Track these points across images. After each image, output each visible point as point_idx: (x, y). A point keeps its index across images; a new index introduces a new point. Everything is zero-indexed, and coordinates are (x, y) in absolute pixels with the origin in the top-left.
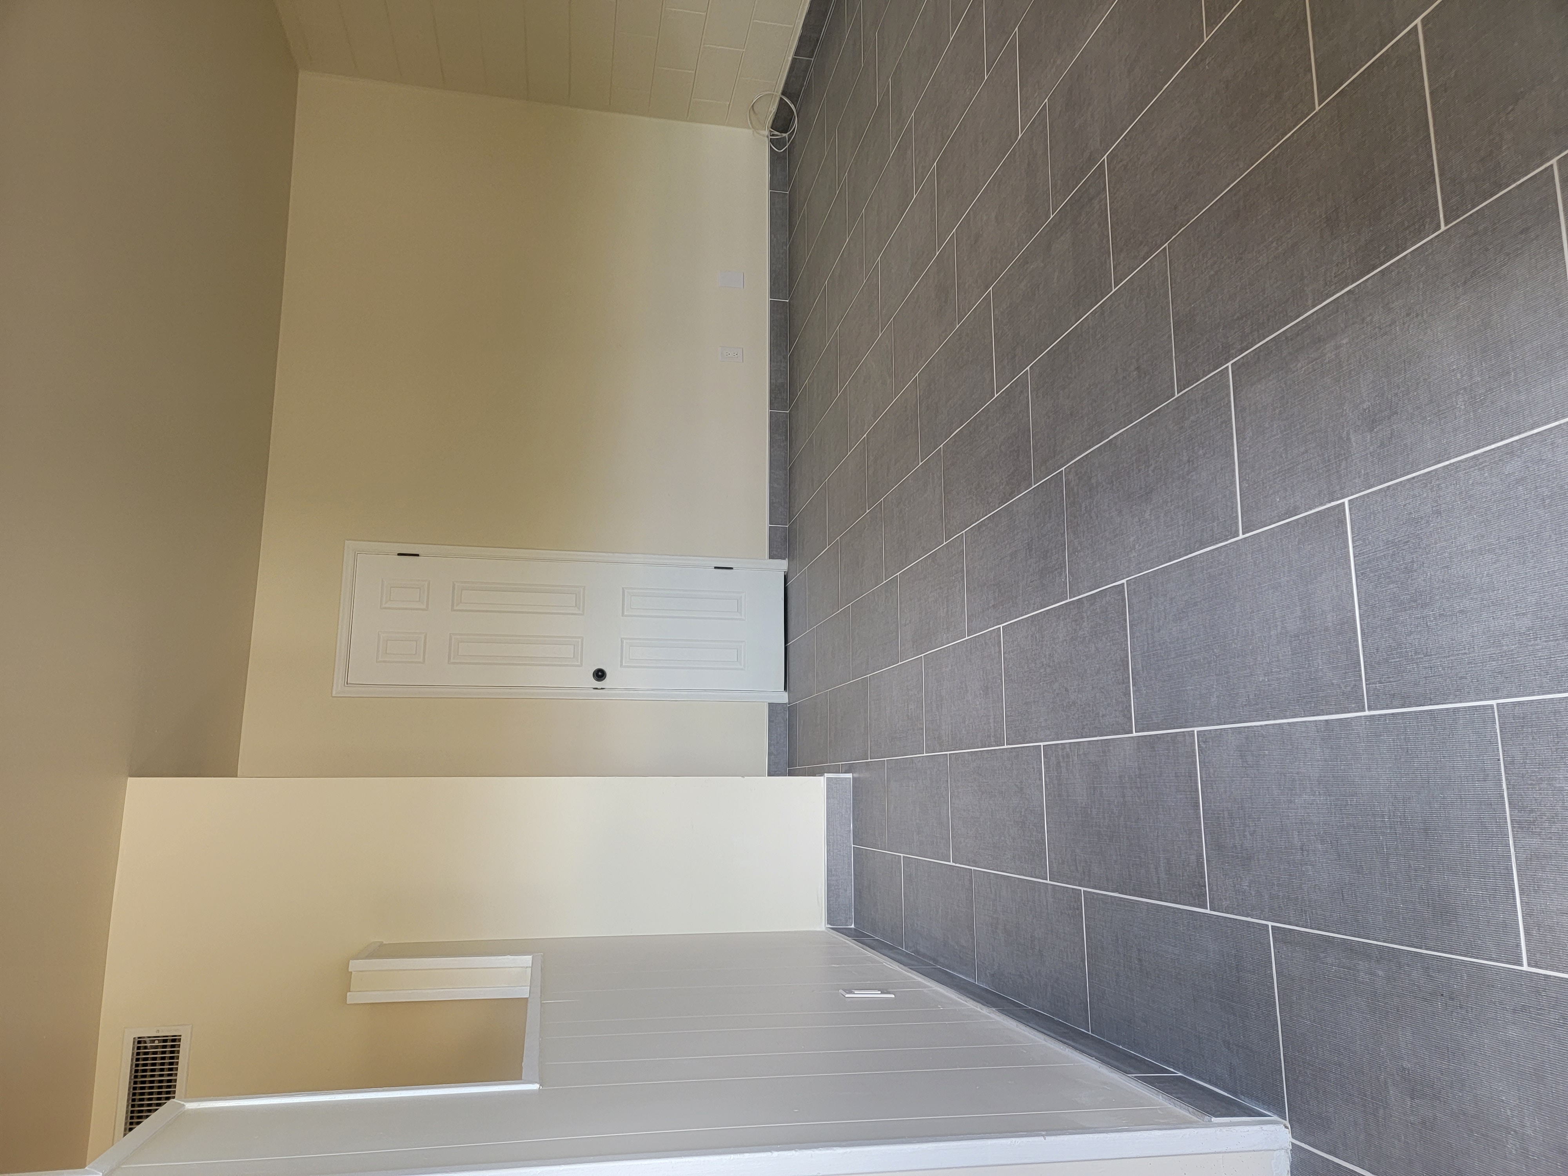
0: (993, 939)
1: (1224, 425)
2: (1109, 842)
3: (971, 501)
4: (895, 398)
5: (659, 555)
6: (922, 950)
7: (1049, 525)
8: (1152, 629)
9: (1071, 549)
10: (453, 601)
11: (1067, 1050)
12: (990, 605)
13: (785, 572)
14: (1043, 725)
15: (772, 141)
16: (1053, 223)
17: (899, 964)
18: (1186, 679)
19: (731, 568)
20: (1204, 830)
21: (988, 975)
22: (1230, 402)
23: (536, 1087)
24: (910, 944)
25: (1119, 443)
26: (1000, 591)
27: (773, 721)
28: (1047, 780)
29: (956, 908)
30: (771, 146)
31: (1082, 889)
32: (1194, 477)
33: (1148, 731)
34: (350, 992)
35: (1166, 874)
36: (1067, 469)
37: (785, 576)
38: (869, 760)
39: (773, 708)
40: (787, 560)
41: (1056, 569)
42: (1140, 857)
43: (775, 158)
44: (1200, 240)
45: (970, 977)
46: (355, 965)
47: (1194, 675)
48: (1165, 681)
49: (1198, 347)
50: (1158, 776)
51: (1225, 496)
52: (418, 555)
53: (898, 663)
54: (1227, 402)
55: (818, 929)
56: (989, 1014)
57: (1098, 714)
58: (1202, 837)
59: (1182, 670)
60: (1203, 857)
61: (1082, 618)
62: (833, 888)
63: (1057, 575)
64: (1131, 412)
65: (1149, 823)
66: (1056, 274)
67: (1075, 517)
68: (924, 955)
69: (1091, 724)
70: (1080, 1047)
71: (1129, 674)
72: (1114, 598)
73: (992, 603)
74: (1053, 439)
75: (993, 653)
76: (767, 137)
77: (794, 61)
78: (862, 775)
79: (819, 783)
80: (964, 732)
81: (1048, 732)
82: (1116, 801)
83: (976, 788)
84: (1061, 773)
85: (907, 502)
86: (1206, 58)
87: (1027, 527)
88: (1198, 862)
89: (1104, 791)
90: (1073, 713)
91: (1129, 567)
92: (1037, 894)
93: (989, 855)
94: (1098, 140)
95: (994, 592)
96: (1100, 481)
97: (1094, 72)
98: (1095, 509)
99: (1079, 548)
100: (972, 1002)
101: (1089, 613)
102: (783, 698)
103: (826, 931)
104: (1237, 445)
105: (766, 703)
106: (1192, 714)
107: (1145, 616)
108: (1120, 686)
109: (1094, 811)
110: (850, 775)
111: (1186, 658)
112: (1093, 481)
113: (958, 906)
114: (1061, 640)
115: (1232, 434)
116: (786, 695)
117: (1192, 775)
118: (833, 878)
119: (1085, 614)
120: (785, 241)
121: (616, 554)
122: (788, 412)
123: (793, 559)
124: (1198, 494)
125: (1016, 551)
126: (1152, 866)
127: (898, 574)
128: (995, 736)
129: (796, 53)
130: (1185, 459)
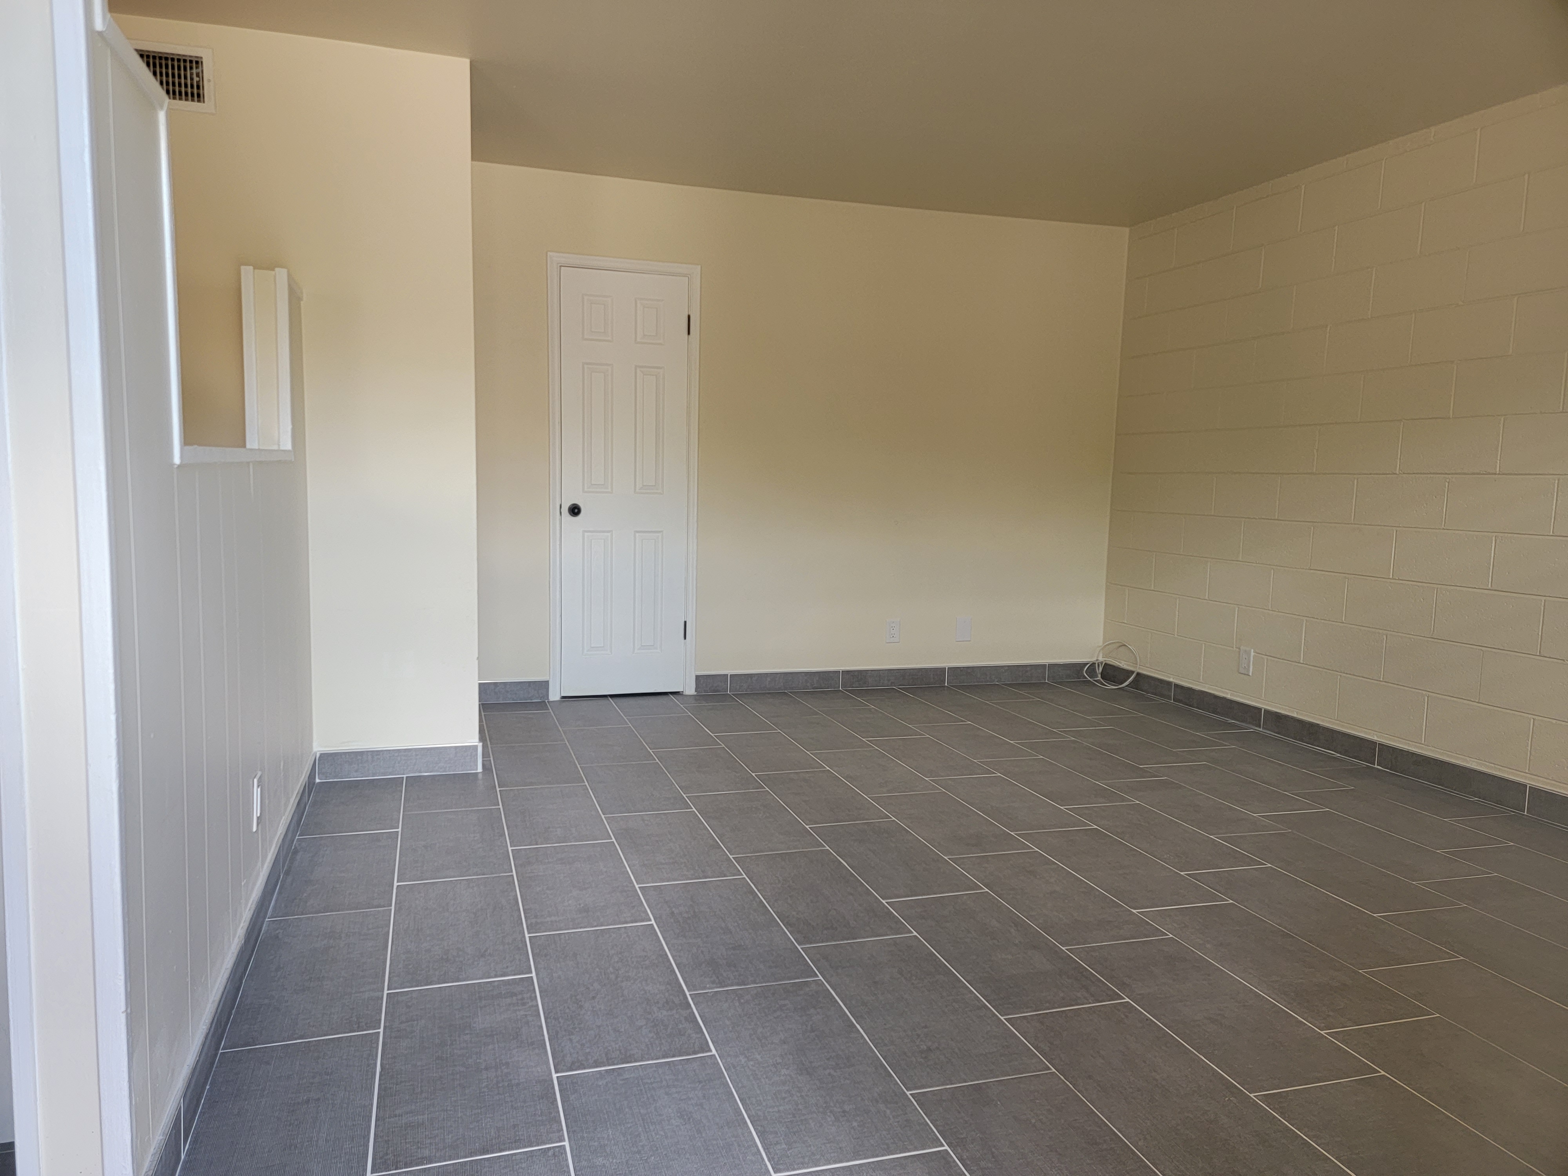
0: (317, 935)
1: (885, 1147)
2: (436, 1056)
3: (777, 882)
4: (868, 797)
5: (697, 566)
6: (298, 857)
7: (762, 966)
8: (668, 1086)
9: (740, 992)
10: (645, 367)
11: (204, 1027)
12: (674, 909)
13: (683, 692)
14: (554, 974)
15: (1094, 664)
16: (1057, 949)
17: (284, 833)
18: (619, 1128)
19: (685, 638)
20: (458, 1163)
21: (277, 932)
22: (909, 1151)
23: (177, 460)
24: (303, 844)
25: (853, 1035)
26: (689, 918)
27: (529, 686)
28: (496, 984)
29: (348, 892)
30: (1088, 663)
31: (381, 1030)
32: (829, 1119)
33: (560, 1091)
34: (254, 269)
35: (406, 1124)
36: (820, 982)
37: (678, 692)
38: (498, 789)
39: (545, 685)
40: (695, 693)
41: (718, 978)
42: (422, 1092)
43: (1076, 669)
44: (1063, 1105)
45: (273, 911)
46: (281, 274)
47: (624, 1137)
48: (615, 1104)
49: (959, 1112)
50: (512, 1106)
51: (813, 1154)
52: (689, 333)
53: (604, 814)
54: (908, 1147)
55: (315, 744)
56: (237, 937)
57: (572, 1034)
58: (450, 1160)
59: (629, 1123)
60: (429, 1164)
61: (671, 1009)
62: (359, 757)
63: (712, 979)
64: (886, 1045)
65: (461, 1100)
66: (1010, 957)
67: (773, 994)
68: (293, 860)
69: (561, 1027)
70: (208, 1042)
71: (617, 1064)
72: (695, 1043)
73: (676, 911)
74: (848, 964)
75: (625, 915)
76: (1097, 660)
77: (1169, 683)
78: (480, 782)
79: (472, 738)
80: (538, 889)
81: (547, 980)
82: (481, 1061)
83: (479, 906)
84: (505, 998)
85: (768, 815)
86: (1236, 1097)
87: (757, 943)
88: (423, 1158)
89: (490, 1047)
90: (571, 1007)
91: (729, 1055)
92: (370, 980)
93: (409, 924)
94: (1142, 992)
95: (687, 912)
96: (813, 1018)
97: (1204, 982)
98: (784, 1015)
99: (742, 1001)
100: (250, 916)
101: (677, 1016)
102: (554, 696)
103: (313, 752)
104: (867, 1163)
105: (548, 678)
106: (583, 1138)
107: (680, 1077)
108: (604, 1055)
109: (467, 1037)
110: (480, 769)
111: (641, 1126)
112: (812, 1011)
113: (350, 894)
114: (646, 988)
115: (877, 1156)
116: (558, 698)
117: (517, 1143)
118: (370, 757)
119: (675, 1011)
120: (1002, 680)
121: (696, 525)
122: (840, 689)
123: (696, 700)
124: (812, 1124)
125: (731, 933)
126: (413, 1107)
127: (694, 809)
128: (537, 923)
129: (1176, 686)
130: (847, 1108)
